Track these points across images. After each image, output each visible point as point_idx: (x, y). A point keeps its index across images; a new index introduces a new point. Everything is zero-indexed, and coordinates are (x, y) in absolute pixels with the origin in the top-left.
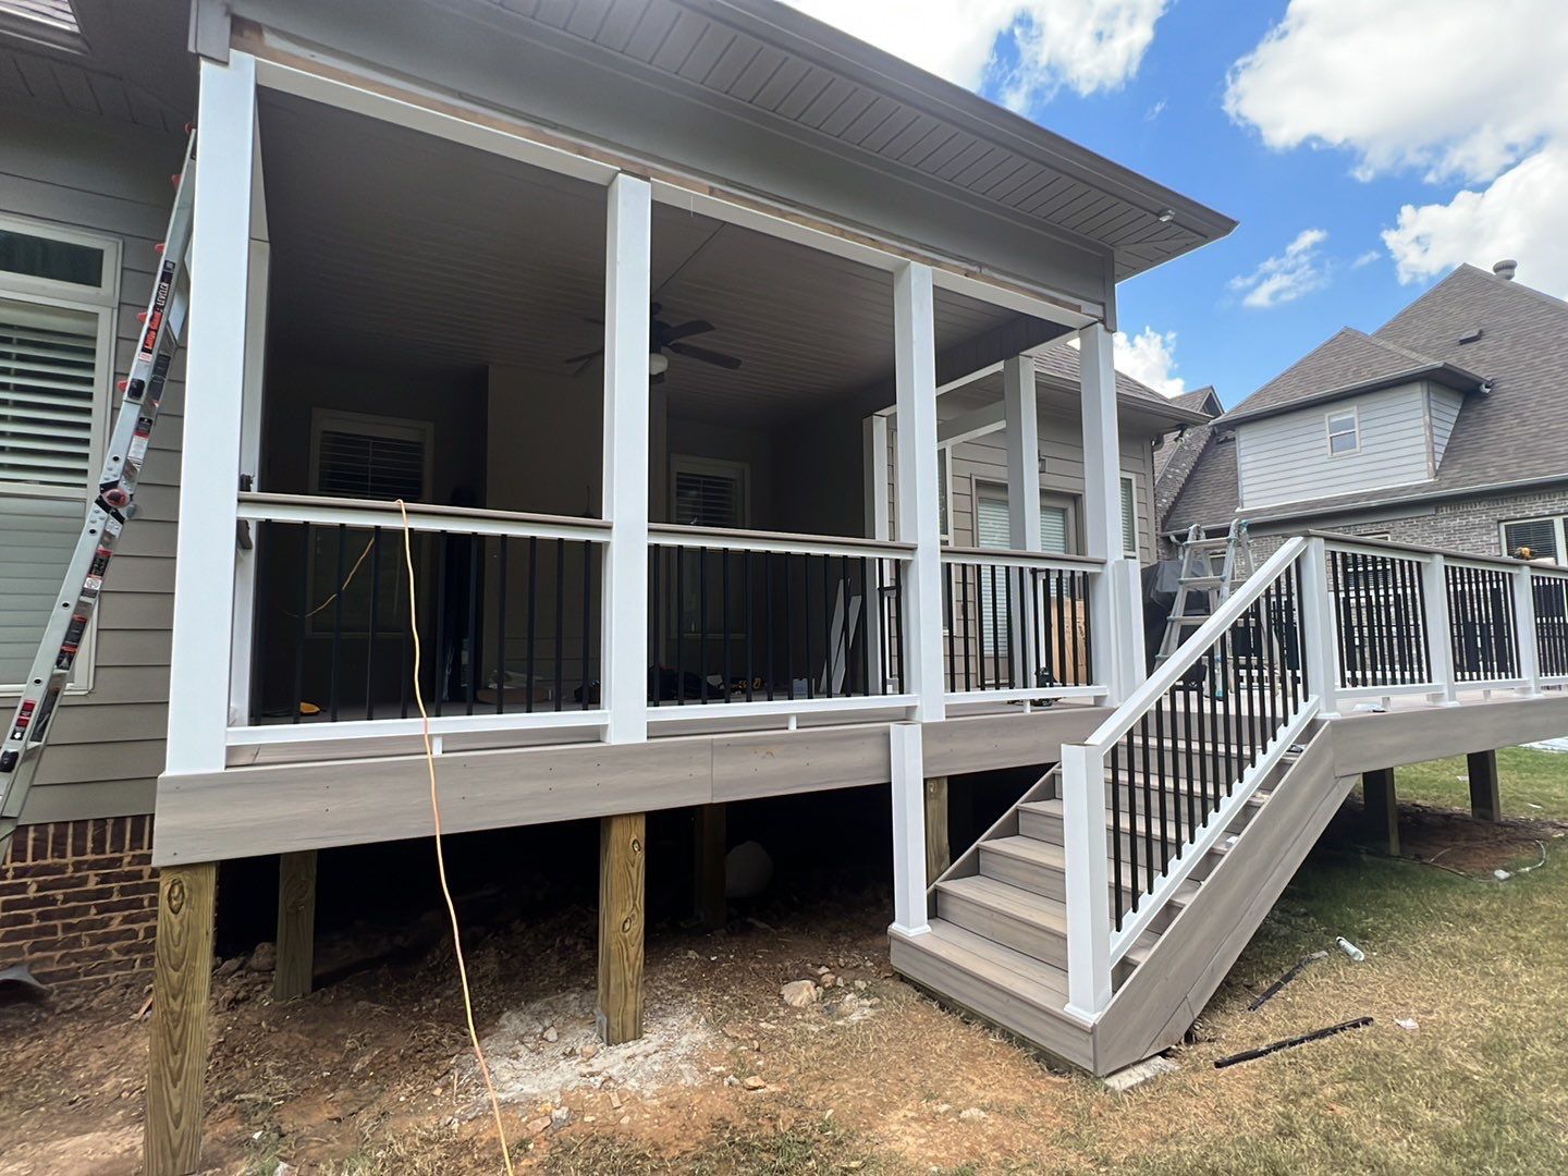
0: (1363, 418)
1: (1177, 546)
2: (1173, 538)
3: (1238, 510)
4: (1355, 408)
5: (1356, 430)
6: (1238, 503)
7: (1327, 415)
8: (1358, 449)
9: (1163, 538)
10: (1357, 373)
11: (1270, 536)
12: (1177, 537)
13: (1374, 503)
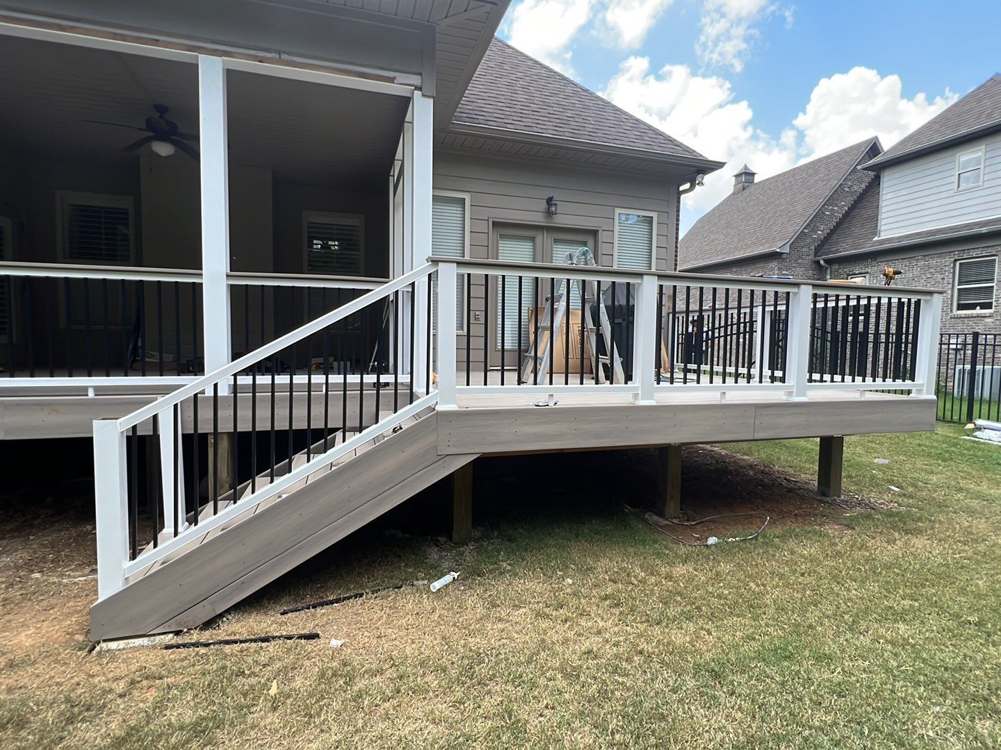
0: (989, 155)
1: (827, 268)
2: (822, 262)
3: (876, 239)
4: (983, 147)
5: (982, 167)
6: (875, 232)
7: (958, 155)
8: (981, 183)
9: (815, 262)
10: (990, 115)
11: (898, 260)
12: (826, 261)
13: (984, 230)
